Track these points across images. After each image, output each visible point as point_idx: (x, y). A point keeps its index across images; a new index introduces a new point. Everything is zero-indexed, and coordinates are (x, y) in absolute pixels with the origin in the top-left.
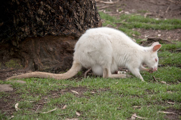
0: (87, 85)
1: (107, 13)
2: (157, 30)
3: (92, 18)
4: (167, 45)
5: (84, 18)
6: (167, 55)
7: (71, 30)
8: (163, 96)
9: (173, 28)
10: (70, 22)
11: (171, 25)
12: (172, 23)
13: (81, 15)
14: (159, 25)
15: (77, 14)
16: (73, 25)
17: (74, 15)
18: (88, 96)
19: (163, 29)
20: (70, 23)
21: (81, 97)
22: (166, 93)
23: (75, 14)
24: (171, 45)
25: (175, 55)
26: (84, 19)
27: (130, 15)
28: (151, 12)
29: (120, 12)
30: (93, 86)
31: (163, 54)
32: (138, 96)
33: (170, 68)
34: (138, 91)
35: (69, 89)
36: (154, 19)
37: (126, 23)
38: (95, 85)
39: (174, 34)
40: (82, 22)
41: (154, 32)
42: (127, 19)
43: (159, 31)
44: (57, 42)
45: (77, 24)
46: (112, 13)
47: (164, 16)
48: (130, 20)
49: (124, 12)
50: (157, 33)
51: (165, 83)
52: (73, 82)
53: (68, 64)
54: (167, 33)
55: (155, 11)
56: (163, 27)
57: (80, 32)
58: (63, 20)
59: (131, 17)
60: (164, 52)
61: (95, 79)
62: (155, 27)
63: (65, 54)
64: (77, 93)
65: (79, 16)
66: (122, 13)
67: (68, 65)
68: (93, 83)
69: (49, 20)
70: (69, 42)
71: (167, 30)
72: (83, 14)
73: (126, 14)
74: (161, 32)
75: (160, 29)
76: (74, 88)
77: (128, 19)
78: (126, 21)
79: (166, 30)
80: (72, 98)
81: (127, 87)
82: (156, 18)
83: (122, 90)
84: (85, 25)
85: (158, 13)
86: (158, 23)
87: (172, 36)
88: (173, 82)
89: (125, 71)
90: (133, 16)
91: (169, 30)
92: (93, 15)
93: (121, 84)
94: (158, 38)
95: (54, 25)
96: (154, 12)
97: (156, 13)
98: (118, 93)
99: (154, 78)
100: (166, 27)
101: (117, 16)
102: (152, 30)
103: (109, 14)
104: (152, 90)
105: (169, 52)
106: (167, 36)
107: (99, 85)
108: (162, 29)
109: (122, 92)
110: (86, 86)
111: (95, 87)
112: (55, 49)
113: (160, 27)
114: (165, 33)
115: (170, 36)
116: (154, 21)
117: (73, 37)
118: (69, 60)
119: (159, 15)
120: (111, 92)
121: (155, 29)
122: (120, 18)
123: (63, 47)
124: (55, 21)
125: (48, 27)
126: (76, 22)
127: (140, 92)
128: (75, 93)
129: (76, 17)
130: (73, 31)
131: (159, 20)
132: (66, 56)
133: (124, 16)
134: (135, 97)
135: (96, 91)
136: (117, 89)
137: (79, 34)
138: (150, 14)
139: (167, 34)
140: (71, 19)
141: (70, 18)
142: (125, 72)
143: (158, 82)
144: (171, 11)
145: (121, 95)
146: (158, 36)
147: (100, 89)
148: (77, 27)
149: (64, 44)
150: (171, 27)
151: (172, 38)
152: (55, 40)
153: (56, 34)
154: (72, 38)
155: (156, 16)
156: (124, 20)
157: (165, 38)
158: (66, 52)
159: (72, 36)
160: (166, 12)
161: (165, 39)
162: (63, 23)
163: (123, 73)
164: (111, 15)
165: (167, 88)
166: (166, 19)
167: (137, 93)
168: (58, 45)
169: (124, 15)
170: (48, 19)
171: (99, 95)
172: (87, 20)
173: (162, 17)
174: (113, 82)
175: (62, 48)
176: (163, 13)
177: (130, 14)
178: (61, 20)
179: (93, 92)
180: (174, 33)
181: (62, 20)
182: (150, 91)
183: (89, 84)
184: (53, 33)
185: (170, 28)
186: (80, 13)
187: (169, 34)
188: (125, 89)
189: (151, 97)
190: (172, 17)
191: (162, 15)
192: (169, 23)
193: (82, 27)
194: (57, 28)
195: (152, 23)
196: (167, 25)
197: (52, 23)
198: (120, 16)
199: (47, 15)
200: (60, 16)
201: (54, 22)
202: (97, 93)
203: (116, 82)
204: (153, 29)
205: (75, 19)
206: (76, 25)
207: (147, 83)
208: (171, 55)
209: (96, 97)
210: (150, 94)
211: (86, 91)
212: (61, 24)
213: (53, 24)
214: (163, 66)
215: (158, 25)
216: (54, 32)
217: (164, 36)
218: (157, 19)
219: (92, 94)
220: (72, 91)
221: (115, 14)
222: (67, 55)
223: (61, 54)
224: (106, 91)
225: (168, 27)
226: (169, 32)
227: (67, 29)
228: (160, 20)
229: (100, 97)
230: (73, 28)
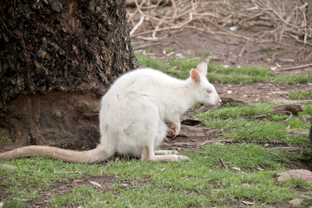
0: (116, 173)
1: (148, 56)
2: (225, 83)
3: (125, 64)
4: (242, 108)
5: (112, 64)
6: (242, 124)
7: (91, 83)
8: (236, 191)
9: (251, 81)
10: (89, 70)
11: (247, 77)
12: (249, 74)
13: (106, 60)
14: (230, 76)
15: (100, 58)
16: (94, 76)
17: (95, 60)
18: (117, 190)
19: (236, 83)
20: (89, 72)
21: (104, 192)
22: (240, 187)
23: (98, 57)
24: (248, 109)
25: (254, 125)
26: (112, 66)
27: (184, 59)
28: (216, 54)
29: (168, 55)
30: (125, 174)
31: (236, 122)
32: (196, 191)
33: (247, 146)
34: (196, 183)
35: (86, 179)
36: (221, 65)
37: (178, 72)
38: (128, 173)
39: (252, 91)
40: (108, 71)
41: (222, 88)
42: (179, 66)
43: (229, 85)
44: (68, 103)
45: (101, 74)
46: (157, 56)
47: (237, 62)
48: (183, 67)
49: (174, 54)
50: (226, 88)
51: (240, 169)
52: (94, 168)
53: (86, 138)
54: (241, 89)
55: (223, 54)
56: (236, 79)
57: (105, 86)
58: (78, 68)
59: (186, 62)
60: (237, 120)
61: (129, 163)
62: (223, 78)
63: (80, 121)
64: (99, 185)
65: (104, 62)
66: (171, 56)
67: (85, 140)
68: (125, 170)
69: (55, 67)
70: (87, 103)
71: (241, 84)
72: (110, 57)
73: (178, 57)
74: (233, 87)
75: (231, 82)
76: (93, 178)
77: (181, 66)
78: (178, 69)
79: (239, 84)
80: (90, 195)
81: (179, 176)
82: (225, 64)
83: (171, 181)
84: (113, 76)
85: (227, 56)
86: (227, 72)
87: (250, 94)
88: (251, 168)
89: (177, 149)
90: (188, 60)
91: (244, 85)
92: (126, 59)
93: (170, 171)
94: (228, 97)
95: (63, 76)
96: (221, 55)
97: (224, 57)
98: (165, 187)
99: (221, 162)
100: (239, 79)
101: (164, 59)
102: (218, 84)
103: (151, 57)
104: (219, 182)
105: (245, 120)
106: (242, 93)
107: (135, 173)
108: (233, 82)
109: (171, 185)
110: (114, 175)
111: (129, 175)
112: (65, 113)
113: (230, 80)
114: (238, 88)
115: (246, 94)
116: (222, 69)
117: (94, 95)
118: (86, 131)
119: (229, 59)
120: (154, 184)
121: (223, 82)
122: (168, 64)
123: (78, 111)
124: (66, 68)
125: (55, 78)
126: (99, 71)
127: (199, 184)
128: (96, 186)
129: (99, 62)
130: (94, 85)
131: (228, 68)
132: (82, 124)
133: (175, 61)
134: (192, 193)
135: (129, 183)
136: (164, 180)
137: (103, 90)
138: (215, 57)
139: (242, 91)
140: (92, 66)
141: (89, 63)
142: (176, 152)
143: (229, 168)
144: (247, 54)
145: (170, 190)
146: (227, 94)
147: (135, 179)
148: (100, 78)
149: (80, 105)
150: (248, 79)
151: (249, 97)
152: (64, 98)
153: (66, 90)
154: (92, 96)
155: (225, 62)
156: (175, 67)
157: (238, 96)
158: (83, 119)
159: (92, 93)
160: (240, 55)
161: (239, 98)
162: (78, 72)
163: (173, 153)
164: (155, 58)
165: (242, 178)
166: (239, 67)
167: (195, 186)
168: (70, 107)
169: (175, 58)
170: (54, 65)
171: (134, 190)
172: (117, 68)
173: (233, 64)
174: (158, 169)
175: (76, 112)
176: (235, 56)
177: (184, 57)
178: (74, 67)
179: (125, 185)
180: (252, 89)
181: (76, 68)
182: (216, 183)
183: (119, 170)
184: (62, 87)
185: (246, 81)
186: (106, 55)
187: (245, 91)
188: (176, 180)
189: (217, 193)
190: (249, 63)
191: (233, 60)
192: (244, 72)
193: (109, 79)
194: (69, 80)
195: (217, 72)
196: (240, 76)
197: (60, 72)
198: (169, 61)
199: (52, 59)
200: (74, 60)
201: (63, 71)
202: (132, 185)
203: (162, 168)
204: (220, 82)
205: (98, 67)
206: (99, 75)
207: (210, 170)
208: (249, 124)
209: (129, 193)
210: (215, 188)
211: (113, 183)
212: (75, 73)
213: (62, 74)
214: (236, 142)
215: (228, 75)
216: (64, 87)
217: (237, 94)
218: (226, 66)
219: (123, 187)
220: (91, 182)
221: (161, 57)
222: (84, 124)
223: (74, 122)
224: (145, 182)
225: (244, 79)
226: (245, 87)
227: (85, 81)
228: (231, 67)
229: (136, 192)
230: (93, 80)
